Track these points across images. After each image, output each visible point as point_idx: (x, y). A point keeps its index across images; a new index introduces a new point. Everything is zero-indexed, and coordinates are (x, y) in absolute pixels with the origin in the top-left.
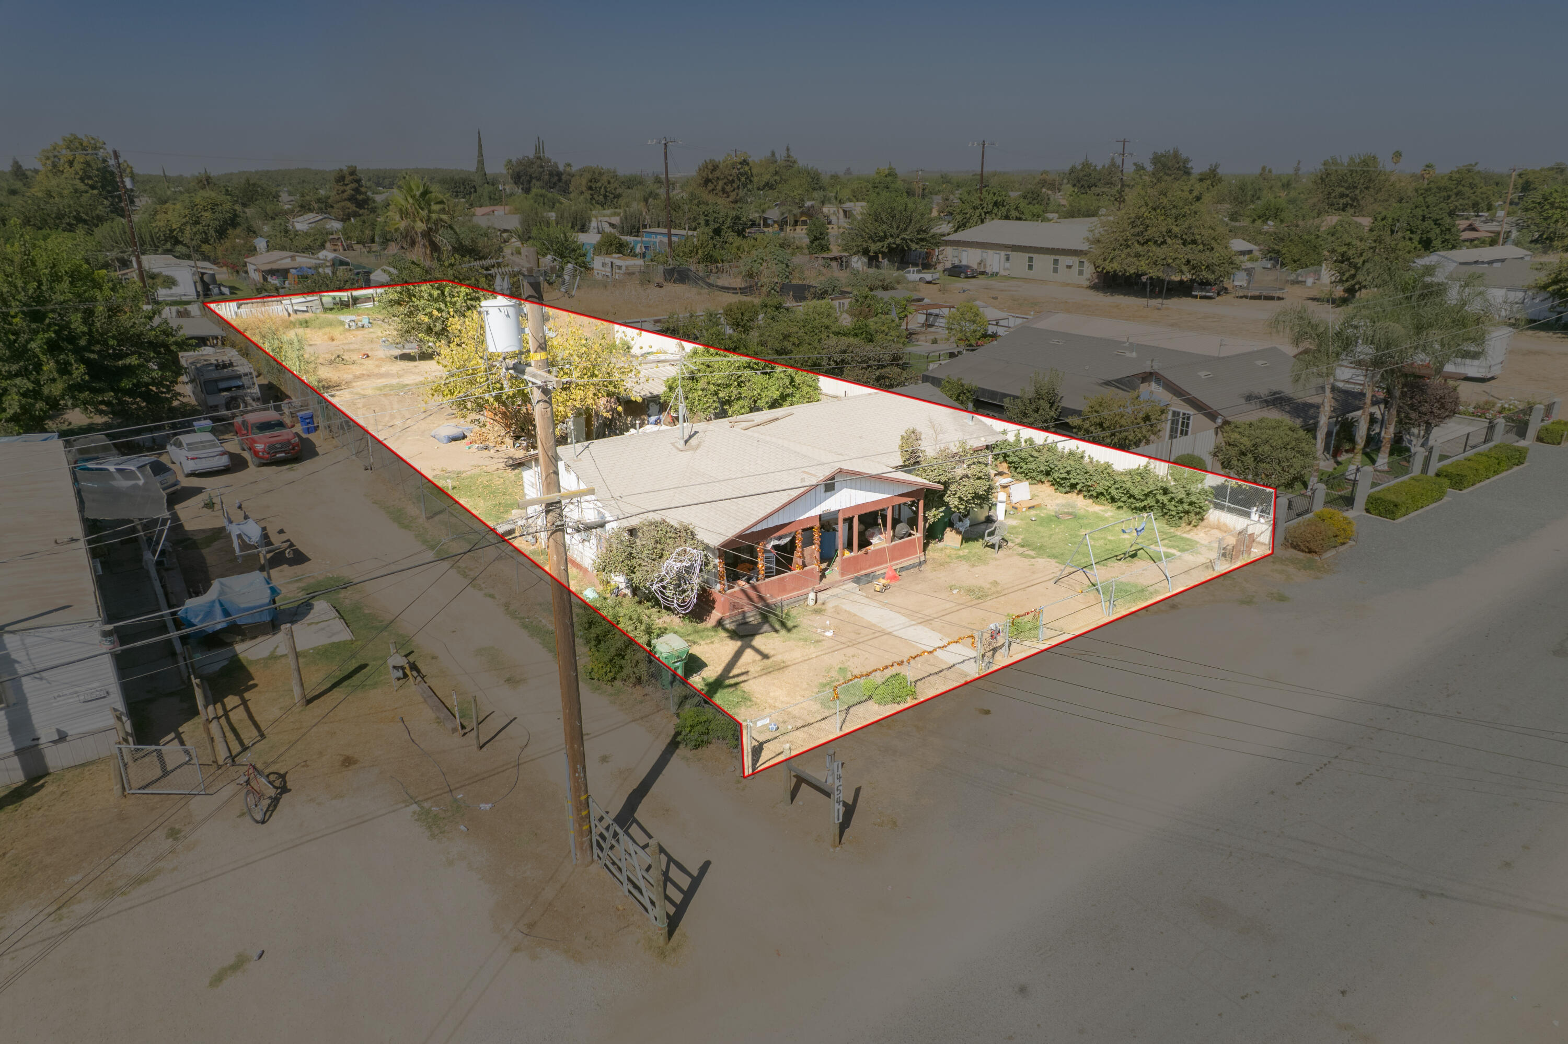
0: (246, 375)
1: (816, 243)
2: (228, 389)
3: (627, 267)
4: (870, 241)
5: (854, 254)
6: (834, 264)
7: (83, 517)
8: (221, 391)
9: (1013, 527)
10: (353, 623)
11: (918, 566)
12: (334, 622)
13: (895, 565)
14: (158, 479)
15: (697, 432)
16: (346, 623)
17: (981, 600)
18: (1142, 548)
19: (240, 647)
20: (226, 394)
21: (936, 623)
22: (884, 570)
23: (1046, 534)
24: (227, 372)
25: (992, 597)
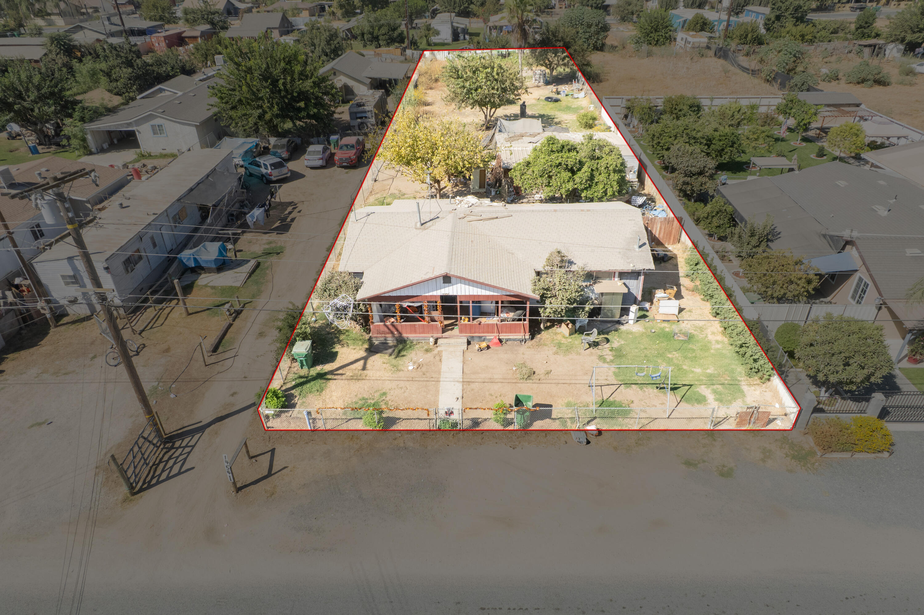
0: (368, 111)
1: (859, 30)
2: (361, 118)
3: (693, 43)
4: (909, 32)
5: (892, 42)
6: (867, 51)
7: (178, 200)
8: (357, 118)
9: (629, 333)
10: (253, 277)
11: (521, 341)
12: (245, 275)
13: (503, 336)
14: (277, 171)
15: (438, 217)
16: (250, 276)
17: (521, 381)
18: (691, 385)
19: (203, 276)
20: (359, 120)
21: (473, 386)
22: (492, 337)
23: (642, 347)
24: (361, 109)
25: (531, 381)
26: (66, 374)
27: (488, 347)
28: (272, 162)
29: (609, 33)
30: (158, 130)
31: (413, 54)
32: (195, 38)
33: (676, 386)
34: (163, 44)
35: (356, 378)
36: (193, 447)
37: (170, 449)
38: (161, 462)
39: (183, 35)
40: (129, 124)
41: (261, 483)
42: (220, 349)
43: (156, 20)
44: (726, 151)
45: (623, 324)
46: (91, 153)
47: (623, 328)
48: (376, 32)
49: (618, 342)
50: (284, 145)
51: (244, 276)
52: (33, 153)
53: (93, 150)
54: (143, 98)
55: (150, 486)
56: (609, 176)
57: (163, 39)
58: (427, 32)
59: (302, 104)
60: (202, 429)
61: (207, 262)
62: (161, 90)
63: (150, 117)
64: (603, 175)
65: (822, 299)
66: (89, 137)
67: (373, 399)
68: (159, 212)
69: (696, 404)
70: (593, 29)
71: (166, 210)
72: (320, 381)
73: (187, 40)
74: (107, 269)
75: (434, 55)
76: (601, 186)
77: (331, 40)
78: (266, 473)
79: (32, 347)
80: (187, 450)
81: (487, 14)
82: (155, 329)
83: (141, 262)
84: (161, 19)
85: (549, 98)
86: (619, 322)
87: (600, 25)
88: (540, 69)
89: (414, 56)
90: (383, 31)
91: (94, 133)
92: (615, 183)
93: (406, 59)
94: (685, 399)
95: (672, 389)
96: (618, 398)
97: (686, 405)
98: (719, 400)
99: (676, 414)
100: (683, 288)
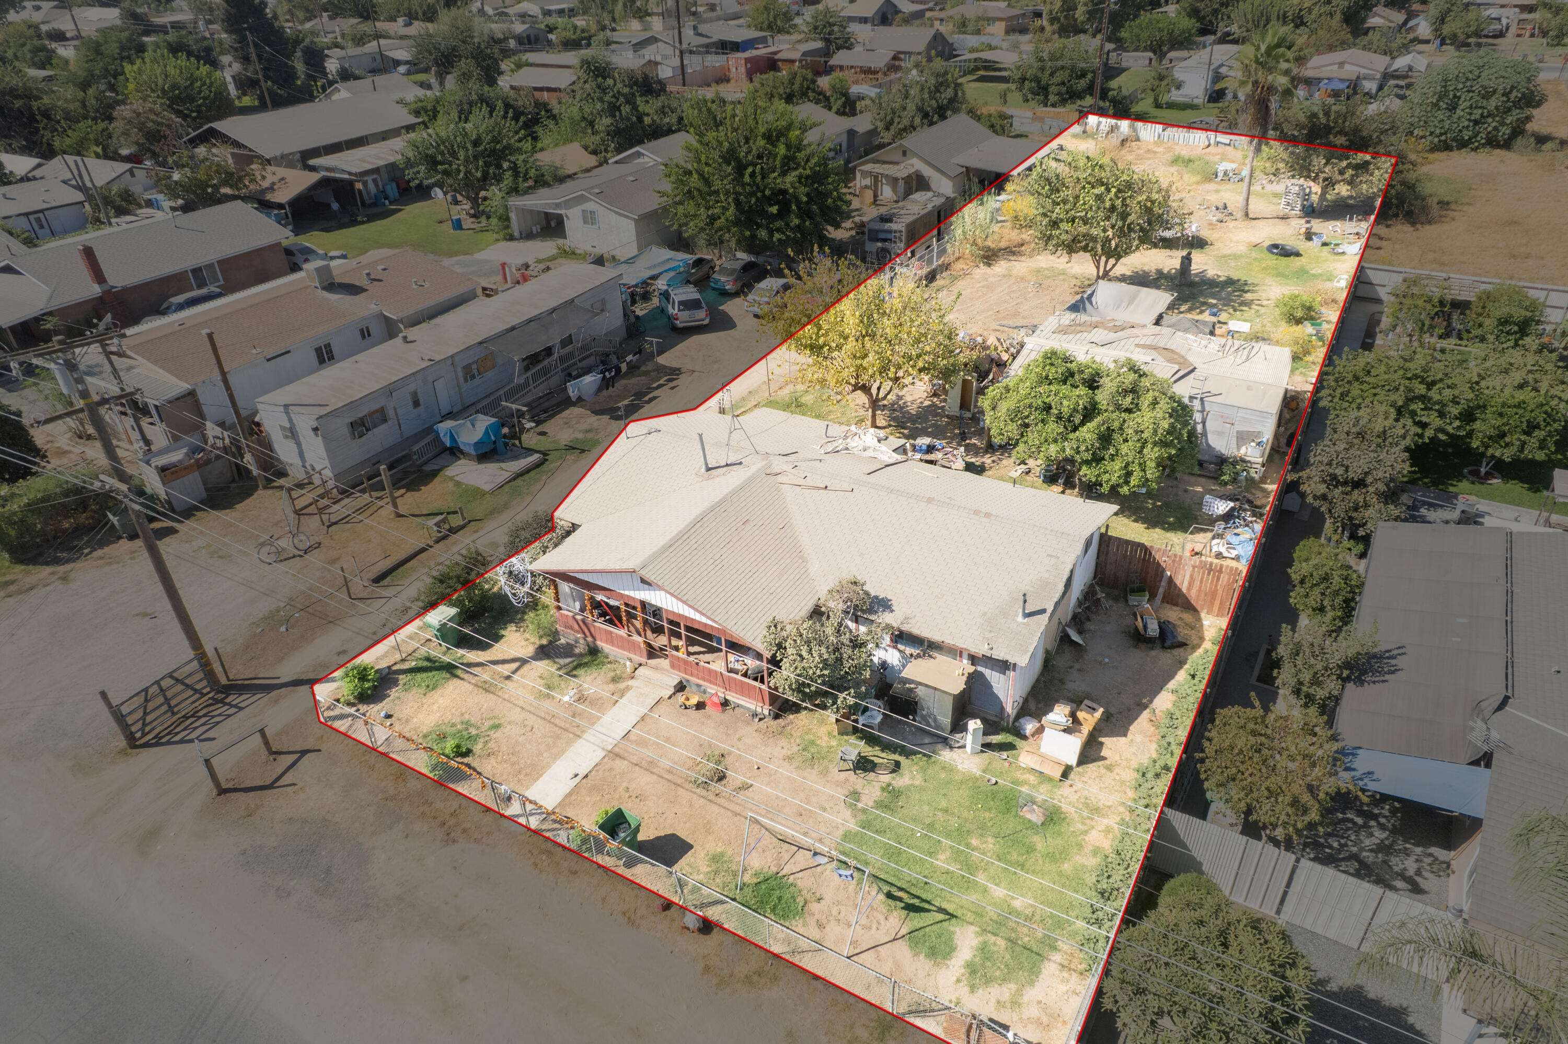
0: (895, 232)
2: (884, 240)
7: (481, 343)
8: (878, 240)
9: (949, 769)
10: (519, 481)
11: (755, 715)
12: (508, 474)
13: (732, 697)
14: (687, 313)
15: (741, 463)
16: (514, 479)
17: (687, 785)
18: (953, 916)
19: (462, 462)
20: (879, 244)
21: (618, 762)
22: (715, 691)
23: (944, 804)
24: (887, 226)
25: (704, 793)
26: (221, 557)
27: (700, 706)
28: (684, 297)
29: (1535, 112)
30: (589, 218)
31: (1099, 123)
32: (792, 61)
33: (926, 906)
34: (742, 70)
35: (486, 688)
36: (241, 709)
37: (217, 701)
38: (192, 716)
39: (776, 57)
40: (558, 205)
41: (252, 794)
42: (385, 582)
43: (761, 30)
44: (1507, 439)
45: (951, 748)
46: (511, 238)
47: (946, 755)
48: (1045, 78)
49: (913, 778)
50: (735, 270)
51: (506, 475)
52: (454, 228)
53: (516, 234)
54: (616, 162)
55: (157, 744)
56: (1143, 448)
57: (743, 62)
58: (1156, 83)
59: (774, 209)
60: (269, 688)
61: (465, 444)
62: (639, 154)
63: (581, 200)
64: (1130, 443)
65: (1435, 850)
66: (513, 216)
67: (478, 728)
68: (438, 357)
69: (922, 957)
70: (1493, 103)
71: (452, 356)
72: (444, 674)
73: (780, 64)
74: (315, 430)
75: (1135, 130)
76: (1118, 465)
77: (938, 90)
78: (268, 782)
79: (225, 508)
80: (233, 710)
81: (1312, 50)
82: (348, 526)
83: (385, 426)
84: (770, 27)
85: (1275, 246)
86: (945, 741)
87: (1514, 94)
88: (1292, 185)
89: (1102, 127)
90: (1058, 78)
91: (522, 211)
92: (1153, 464)
93: (1084, 132)
94: (913, 937)
95: (910, 908)
96: (804, 882)
97: (902, 949)
98: (972, 969)
99: (868, 958)
100: (1146, 714)
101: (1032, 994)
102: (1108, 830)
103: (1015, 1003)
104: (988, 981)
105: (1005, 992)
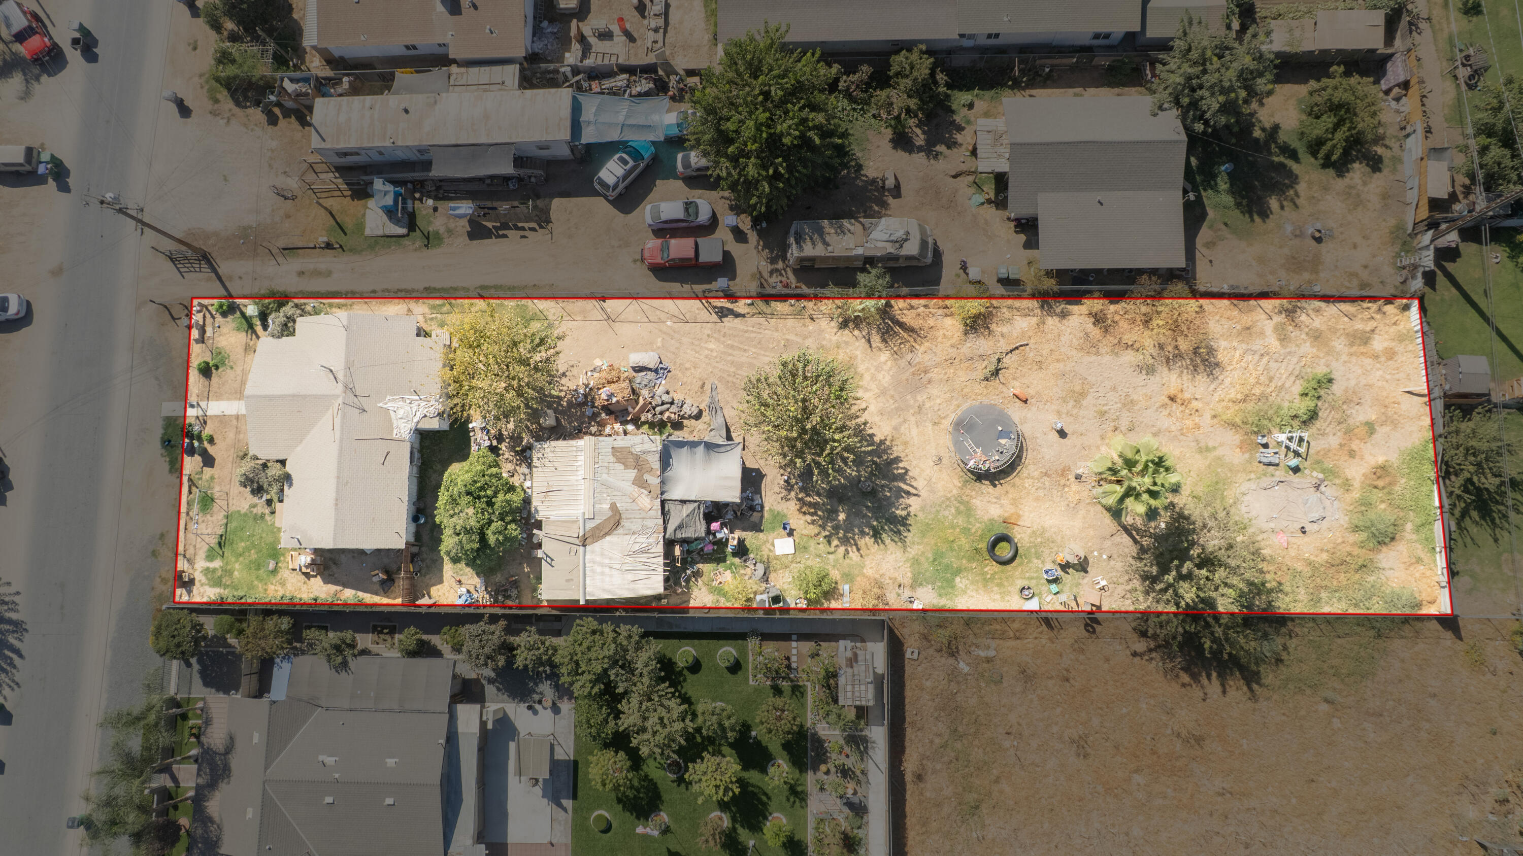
7: (430, 146)
18: (223, 557)
33: (223, 548)
69: (206, 554)
94: (211, 549)
95: (220, 544)
96: (216, 507)
97: (206, 547)
98: (207, 569)
99: (199, 540)
100: (339, 588)
101: (207, 588)
102: (276, 591)
103: (202, 585)
104: (206, 575)
105: (204, 580)
